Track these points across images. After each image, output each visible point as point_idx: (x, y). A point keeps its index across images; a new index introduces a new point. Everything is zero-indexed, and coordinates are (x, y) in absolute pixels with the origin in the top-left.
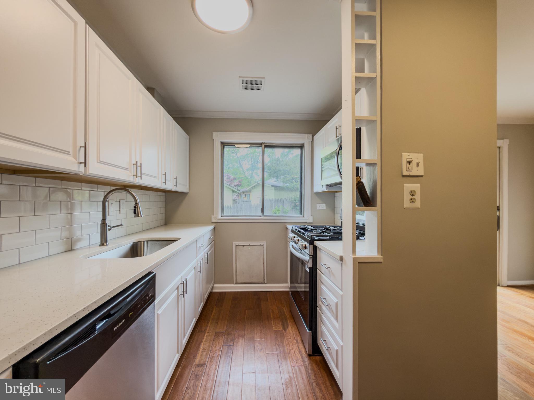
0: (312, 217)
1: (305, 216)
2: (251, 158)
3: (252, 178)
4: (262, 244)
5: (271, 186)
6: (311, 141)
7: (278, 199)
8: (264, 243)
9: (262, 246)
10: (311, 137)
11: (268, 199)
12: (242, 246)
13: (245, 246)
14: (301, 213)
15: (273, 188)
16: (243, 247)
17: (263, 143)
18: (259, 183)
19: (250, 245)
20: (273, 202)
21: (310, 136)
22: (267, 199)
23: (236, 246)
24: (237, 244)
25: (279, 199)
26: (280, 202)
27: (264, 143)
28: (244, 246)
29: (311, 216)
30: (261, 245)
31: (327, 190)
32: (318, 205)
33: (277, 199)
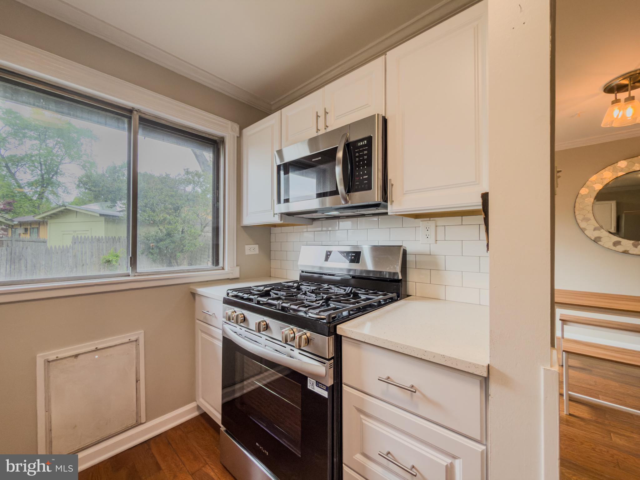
0: (238, 268)
1: (226, 268)
2: (41, 164)
3: (42, 198)
4: (133, 338)
5: (99, 215)
6: (237, 137)
7: (115, 237)
8: (140, 334)
9: (135, 343)
10: (238, 129)
11: (92, 237)
12: (73, 358)
13: (80, 357)
14: (216, 261)
15: (103, 219)
16: (75, 360)
17: (136, 111)
18: (67, 207)
19: (97, 350)
20: (104, 242)
21: (237, 127)
22: (90, 237)
23: (49, 362)
24: (52, 358)
25: (117, 238)
26: (118, 243)
27: (138, 111)
28: (76, 356)
29: (237, 266)
30: (130, 342)
31: (282, 222)
32: (247, 247)
33: (112, 237)
